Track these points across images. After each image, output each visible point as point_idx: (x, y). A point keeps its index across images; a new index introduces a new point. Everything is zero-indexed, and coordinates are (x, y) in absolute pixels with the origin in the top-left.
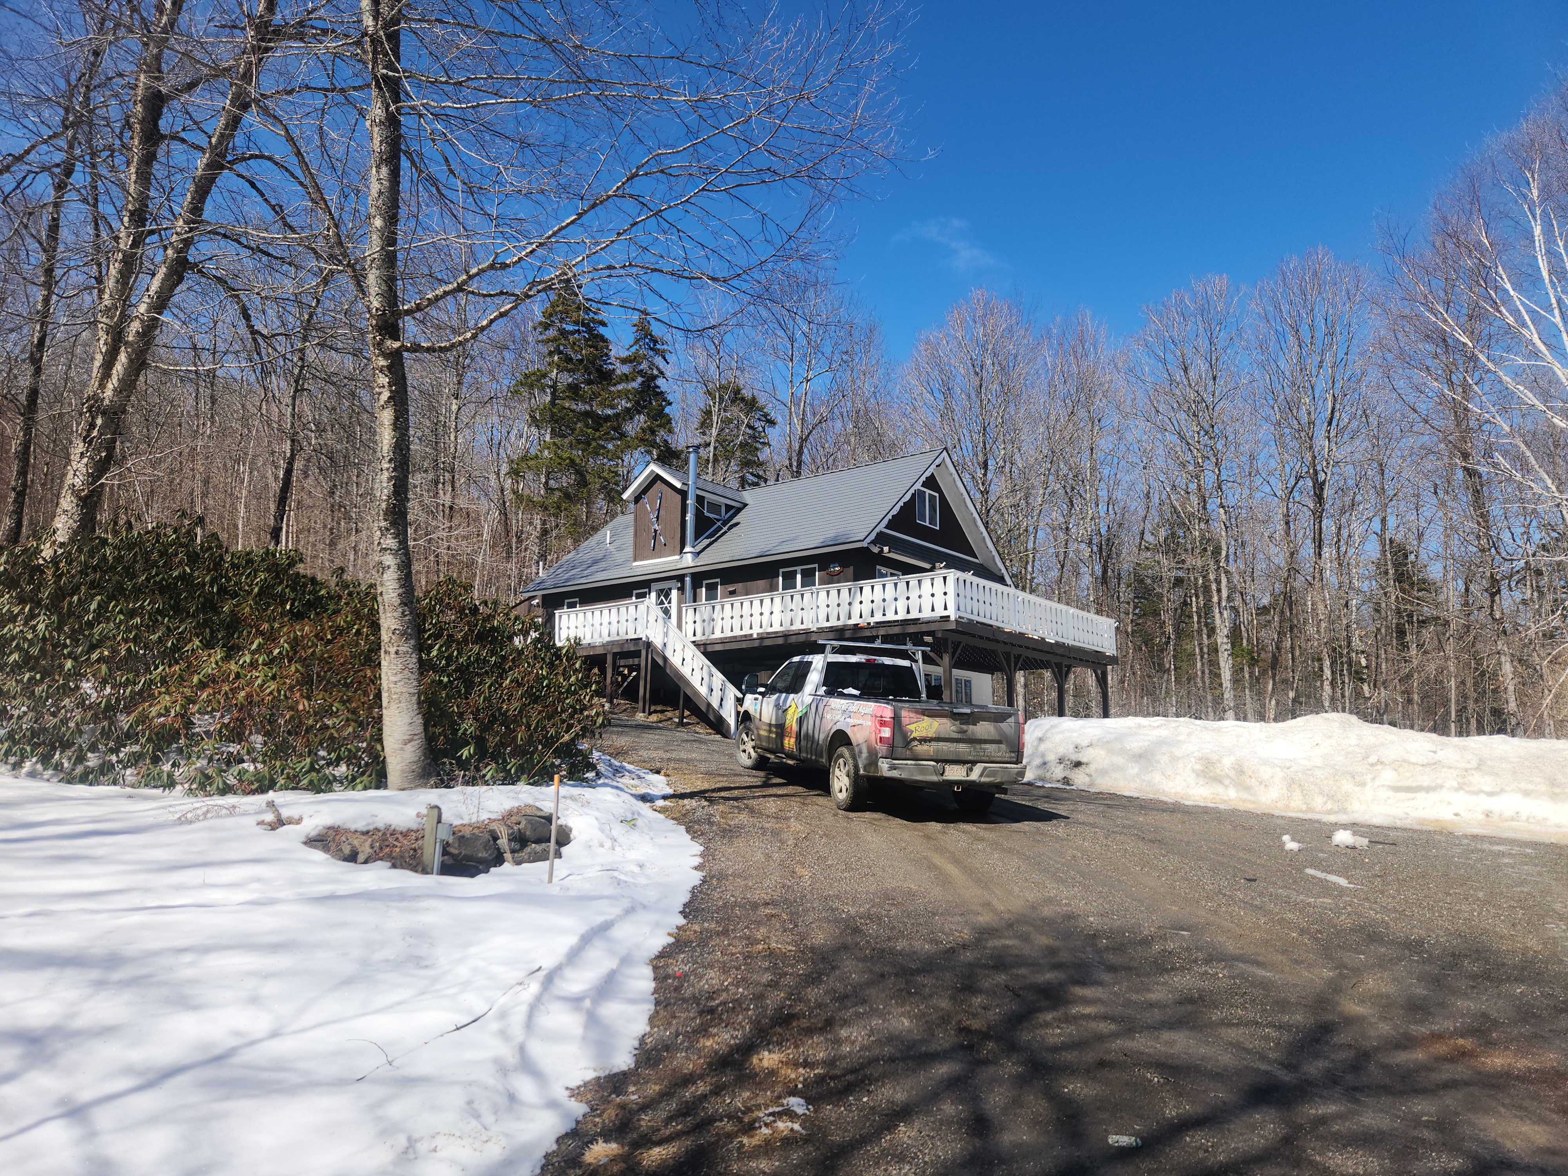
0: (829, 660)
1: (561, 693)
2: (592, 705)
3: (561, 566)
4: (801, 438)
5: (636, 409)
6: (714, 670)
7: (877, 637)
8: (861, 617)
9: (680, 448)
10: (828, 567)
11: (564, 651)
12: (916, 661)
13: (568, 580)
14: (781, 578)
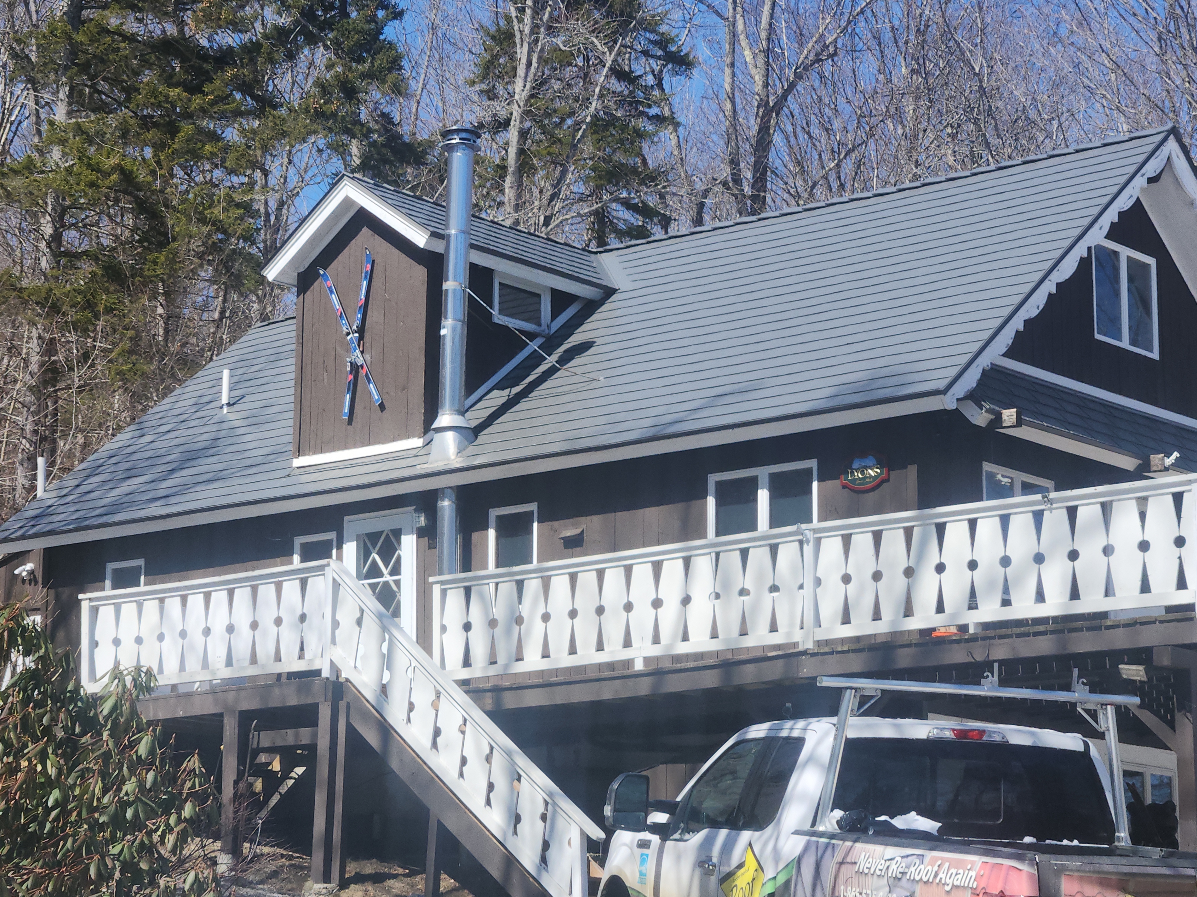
0: (852, 734)
1: (96, 827)
2: (182, 862)
3: (94, 471)
4: (763, 103)
5: (304, 31)
6: (523, 762)
7: (987, 665)
8: (940, 608)
9: (423, 136)
10: (847, 468)
11: (106, 708)
12: (1101, 736)
13: (116, 507)
14: (711, 502)
